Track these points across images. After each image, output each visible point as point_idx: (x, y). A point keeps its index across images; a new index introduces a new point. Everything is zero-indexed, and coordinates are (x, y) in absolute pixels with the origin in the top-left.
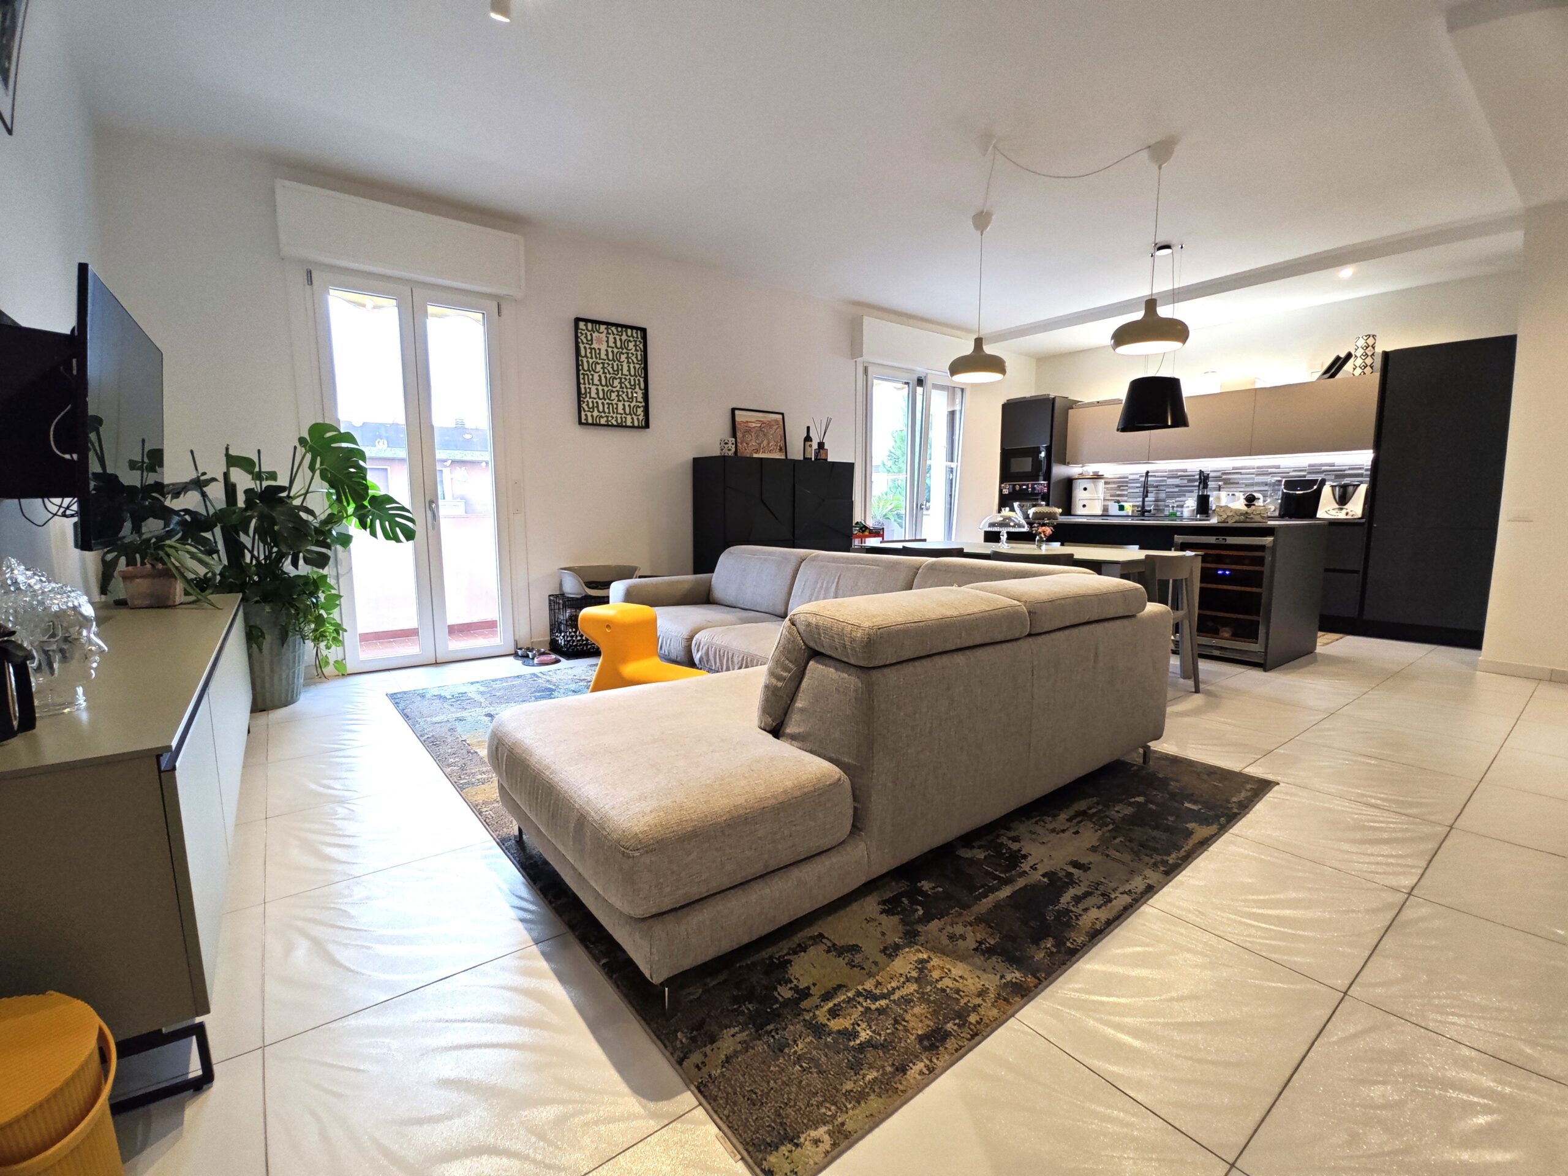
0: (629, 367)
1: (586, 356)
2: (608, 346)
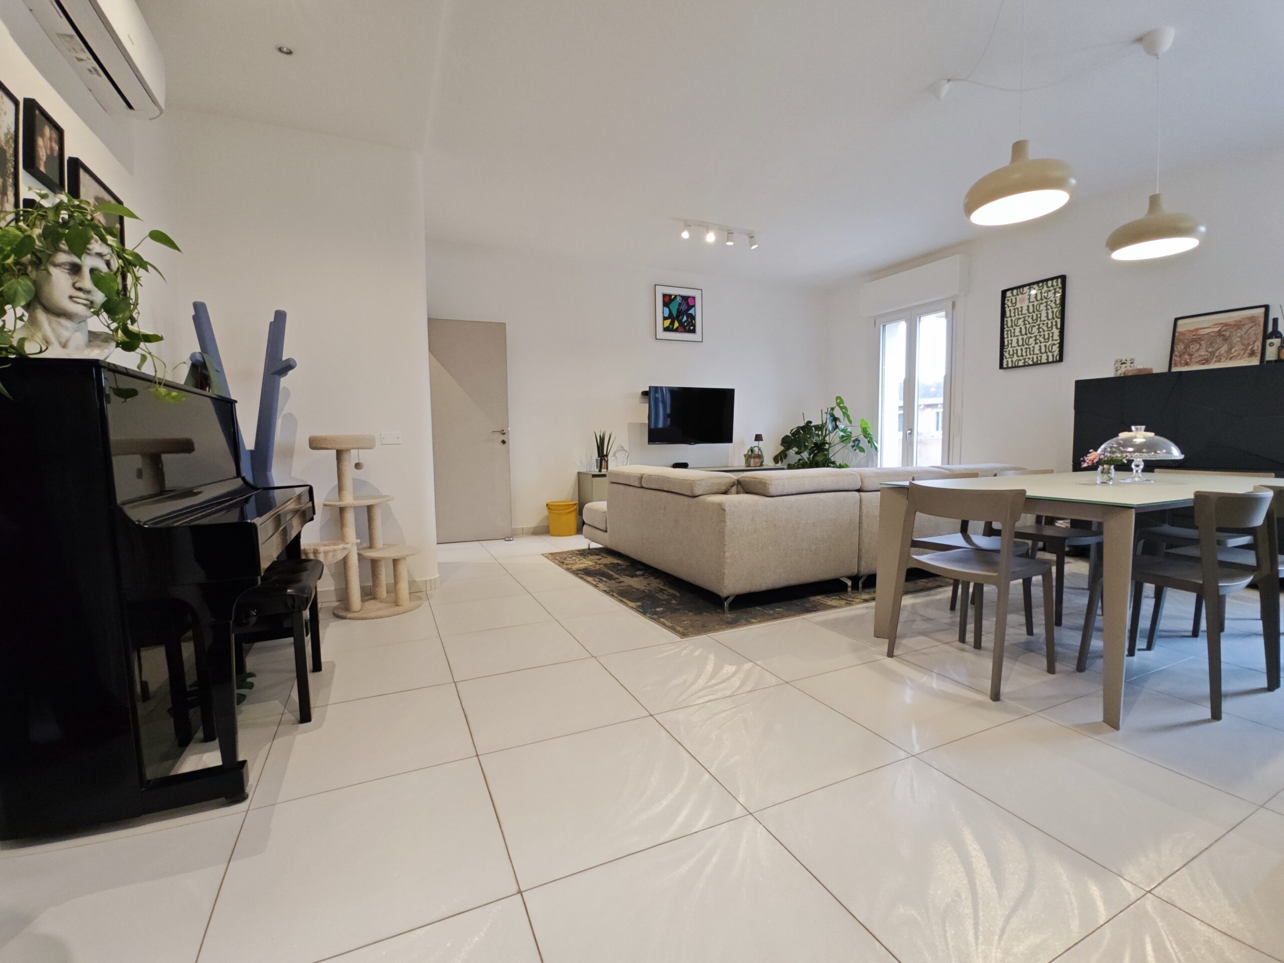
0: (1047, 313)
1: (1010, 316)
2: (1030, 302)
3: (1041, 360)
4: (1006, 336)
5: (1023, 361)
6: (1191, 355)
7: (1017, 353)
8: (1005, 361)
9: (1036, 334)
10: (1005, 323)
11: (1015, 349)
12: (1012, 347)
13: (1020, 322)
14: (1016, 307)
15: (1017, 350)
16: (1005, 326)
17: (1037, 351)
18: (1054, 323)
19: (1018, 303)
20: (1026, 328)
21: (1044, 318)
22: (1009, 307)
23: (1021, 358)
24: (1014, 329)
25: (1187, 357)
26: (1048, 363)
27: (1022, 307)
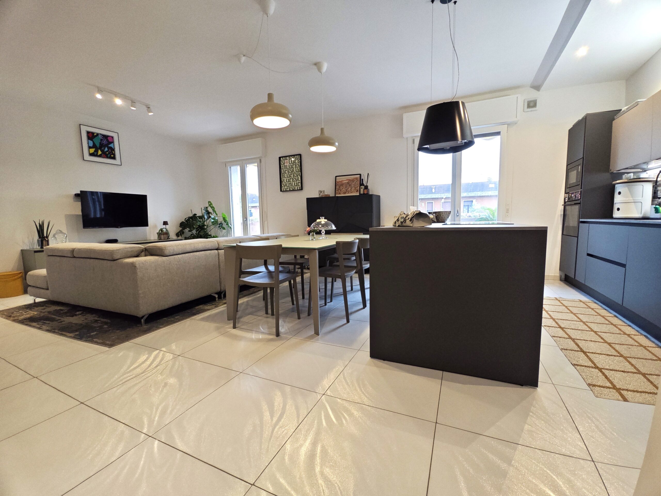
0: (296, 169)
1: (283, 169)
2: (289, 164)
3: (295, 189)
4: (282, 177)
5: (289, 189)
6: (341, 190)
7: (286, 185)
8: (282, 188)
9: (293, 177)
10: (281, 171)
11: (286, 183)
12: (284, 182)
13: (287, 172)
14: (285, 165)
15: (286, 184)
16: (281, 173)
17: (293, 185)
18: (299, 174)
19: (285, 163)
20: (289, 174)
21: (295, 171)
22: (282, 165)
23: (288, 187)
24: (285, 175)
25: (340, 191)
26: (298, 190)
27: (287, 165)
